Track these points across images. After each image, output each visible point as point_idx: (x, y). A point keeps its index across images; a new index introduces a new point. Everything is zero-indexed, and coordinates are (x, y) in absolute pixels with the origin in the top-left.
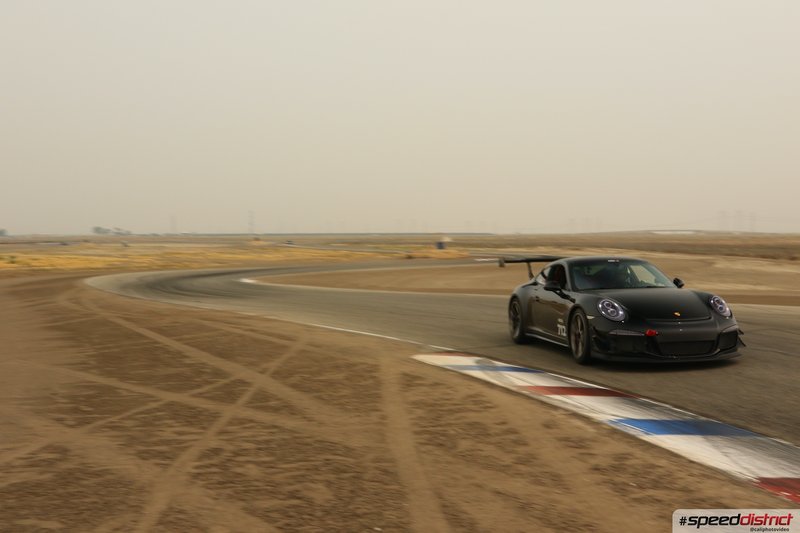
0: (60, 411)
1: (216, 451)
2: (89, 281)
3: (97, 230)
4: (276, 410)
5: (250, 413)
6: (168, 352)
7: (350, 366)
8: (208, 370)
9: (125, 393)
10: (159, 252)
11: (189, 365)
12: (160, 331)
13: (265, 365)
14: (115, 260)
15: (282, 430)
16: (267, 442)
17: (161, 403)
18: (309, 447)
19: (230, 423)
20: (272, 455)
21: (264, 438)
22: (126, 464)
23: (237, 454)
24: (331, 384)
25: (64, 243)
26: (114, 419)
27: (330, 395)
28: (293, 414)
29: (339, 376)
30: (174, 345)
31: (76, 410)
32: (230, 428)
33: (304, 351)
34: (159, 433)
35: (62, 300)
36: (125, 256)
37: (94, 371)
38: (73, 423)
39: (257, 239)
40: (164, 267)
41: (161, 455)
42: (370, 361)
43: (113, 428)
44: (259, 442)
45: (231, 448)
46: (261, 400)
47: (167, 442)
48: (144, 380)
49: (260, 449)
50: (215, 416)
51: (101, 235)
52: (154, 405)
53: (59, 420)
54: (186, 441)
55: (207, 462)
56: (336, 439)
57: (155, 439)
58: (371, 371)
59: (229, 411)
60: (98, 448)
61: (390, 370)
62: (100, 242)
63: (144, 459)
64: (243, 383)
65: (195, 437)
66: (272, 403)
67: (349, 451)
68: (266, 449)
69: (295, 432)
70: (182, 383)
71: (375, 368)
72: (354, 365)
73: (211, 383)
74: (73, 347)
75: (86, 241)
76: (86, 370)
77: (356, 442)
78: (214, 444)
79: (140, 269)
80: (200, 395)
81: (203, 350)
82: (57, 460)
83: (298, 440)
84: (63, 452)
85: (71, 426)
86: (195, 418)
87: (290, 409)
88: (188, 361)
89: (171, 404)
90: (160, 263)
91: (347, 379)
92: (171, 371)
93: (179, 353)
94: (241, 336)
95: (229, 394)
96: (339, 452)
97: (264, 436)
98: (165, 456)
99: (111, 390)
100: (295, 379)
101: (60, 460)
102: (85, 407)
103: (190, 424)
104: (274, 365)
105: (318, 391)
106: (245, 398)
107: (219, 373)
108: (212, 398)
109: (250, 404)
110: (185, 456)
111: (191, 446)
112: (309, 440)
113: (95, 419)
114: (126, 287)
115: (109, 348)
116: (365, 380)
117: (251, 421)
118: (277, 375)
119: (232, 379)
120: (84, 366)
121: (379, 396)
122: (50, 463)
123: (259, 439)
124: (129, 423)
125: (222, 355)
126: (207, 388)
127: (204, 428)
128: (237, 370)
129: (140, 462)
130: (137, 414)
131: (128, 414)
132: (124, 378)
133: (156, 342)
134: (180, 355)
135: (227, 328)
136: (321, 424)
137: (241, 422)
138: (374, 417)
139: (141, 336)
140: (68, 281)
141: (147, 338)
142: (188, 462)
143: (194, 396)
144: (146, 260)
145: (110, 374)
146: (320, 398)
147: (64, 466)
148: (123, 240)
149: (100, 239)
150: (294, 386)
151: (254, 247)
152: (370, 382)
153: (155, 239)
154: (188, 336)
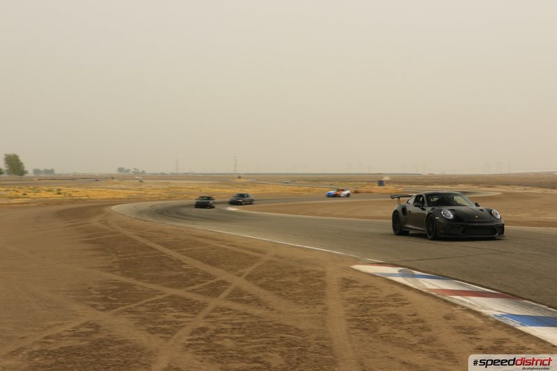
0: (94, 299)
1: (203, 330)
2: (113, 208)
3: (121, 170)
4: (248, 302)
5: (228, 304)
6: (172, 260)
7: (303, 272)
8: (199, 274)
9: (140, 289)
10: (166, 187)
11: (186, 270)
12: (166, 245)
13: (242, 271)
14: (133, 193)
15: (251, 316)
16: (241, 324)
17: (164, 296)
18: (270, 328)
19: (214, 311)
20: (244, 333)
21: (238, 321)
22: (140, 337)
23: (217, 332)
24: (290, 284)
25: (95, 180)
26: (131, 306)
27: (287, 293)
28: (260, 305)
29: (296, 279)
30: (176, 255)
31: (105, 299)
32: (214, 314)
33: (270, 261)
34: (162, 316)
35: (95, 222)
36: (141, 190)
37: (117, 273)
38: (104, 308)
39: (240, 178)
40: (170, 198)
41: (164, 331)
42: (320, 269)
43: (130, 312)
44: (233, 324)
45: (215, 328)
46: (237, 295)
47: (170, 323)
48: (153, 280)
49: (234, 329)
50: (204, 305)
51: (122, 174)
52: (161, 297)
53: (94, 306)
54: (181, 323)
55: (196, 337)
56: (289, 323)
57: (160, 320)
58: (320, 276)
59: (213, 303)
60: (120, 325)
61: (334, 276)
62: (123, 179)
63: (153, 334)
64: (224, 282)
65: (190, 320)
66: (245, 298)
67: (298, 332)
68: (239, 329)
69: (261, 318)
70: (181, 282)
71: (323, 274)
72: (307, 272)
73: (201, 282)
74: (102, 255)
75: (113, 178)
76: (111, 272)
77: (303, 326)
78: (202, 325)
79: (152, 199)
80: (193, 291)
81: (197, 259)
82: (91, 332)
83: (262, 323)
84: (97, 327)
85: (102, 310)
86: (188, 306)
87: (258, 302)
88: (184, 267)
89: (172, 297)
90: (167, 195)
91: (301, 281)
92: (173, 273)
93: (179, 260)
94: (225, 249)
95: (215, 290)
96: (291, 332)
97: (238, 320)
98: (167, 332)
99: (130, 286)
100: (263, 281)
101: (95, 333)
102: (112, 298)
103: (185, 310)
104: (248, 270)
105: (279, 289)
106: (226, 293)
107: (207, 276)
108: (201, 293)
109: (229, 298)
110: (180, 333)
111: (187, 325)
112: (271, 324)
113: (118, 306)
114: (141, 212)
115: (129, 257)
116: (315, 282)
117: (229, 310)
118: (249, 277)
119: (217, 280)
120: (110, 269)
121: (324, 294)
122: (88, 334)
123: (234, 322)
124: (142, 309)
125: (210, 263)
126: (198, 286)
127: (195, 313)
128: (220, 274)
129: (149, 335)
130: (147, 303)
131: (142, 302)
132: (138, 278)
133: (163, 254)
134: (179, 262)
135: (215, 244)
136: (279, 312)
137: (222, 310)
138: (319, 308)
139: (152, 249)
140: (99, 207)
141: (156, 250)
142: (183, 336)
143: (189, 291)
144: (157, 193)
145: (129, 275)
146: (280, 295)
147: (96, 337)
148: (141, 178)
149: (123, 176)
150: (261, 286)
151: (237, 183)
152: (318, 284)
153: (162, 177)
154: (186, 249)
